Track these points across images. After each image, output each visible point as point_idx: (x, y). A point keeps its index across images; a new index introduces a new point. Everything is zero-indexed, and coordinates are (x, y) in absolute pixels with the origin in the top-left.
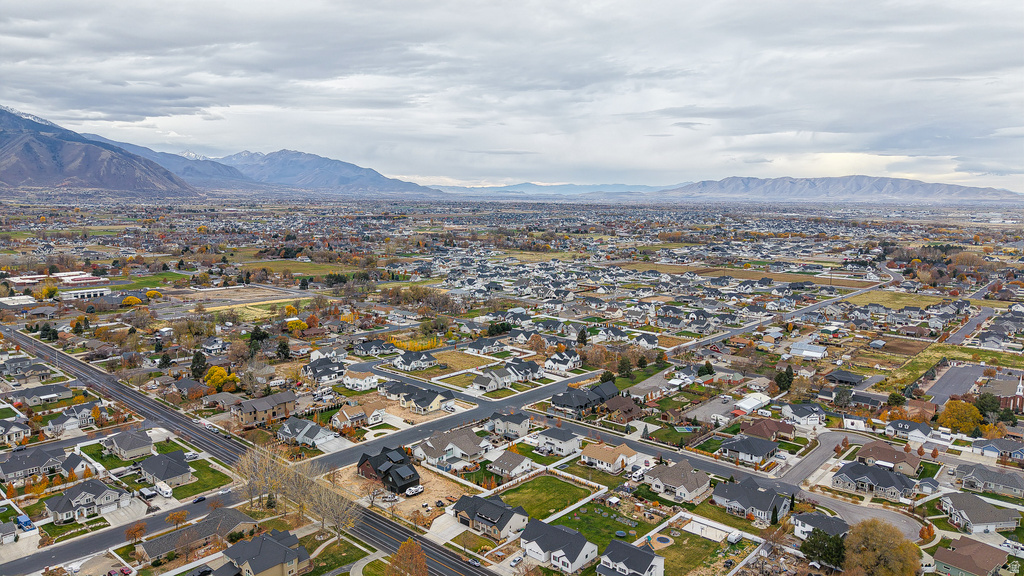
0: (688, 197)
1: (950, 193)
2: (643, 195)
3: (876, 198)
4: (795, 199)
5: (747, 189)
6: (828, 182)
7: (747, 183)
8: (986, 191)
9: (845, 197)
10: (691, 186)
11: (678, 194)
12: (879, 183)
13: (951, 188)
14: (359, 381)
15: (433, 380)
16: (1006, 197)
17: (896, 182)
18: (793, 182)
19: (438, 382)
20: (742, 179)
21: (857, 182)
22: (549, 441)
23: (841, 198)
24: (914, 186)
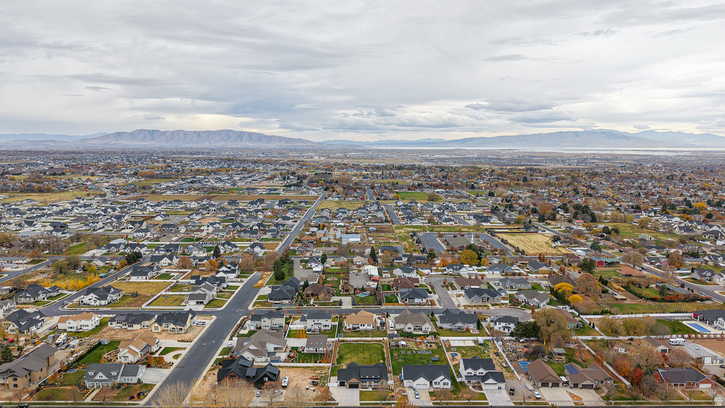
0: (107, 144)
1: (280, 142)
2: (65, 142)
3: (239, 145)
4: (189, 145)
5: (153, 138)
6: (209, 134)
7: (153, 134)
8: (299, 140)
9: (221, 143)
10: (108, 136)
11: (97, 142)
12: (241, 135)
13: (281, 139)
14: (83, 322)
15: (144, 306)
16: (309, 144)
17: (250, 134)
18: (186, 133)
19: (148, 307)
20: (149, 131)
21: (227, 134)
22: (316, 321)
23: (219, 145)
24: (261, 137)
